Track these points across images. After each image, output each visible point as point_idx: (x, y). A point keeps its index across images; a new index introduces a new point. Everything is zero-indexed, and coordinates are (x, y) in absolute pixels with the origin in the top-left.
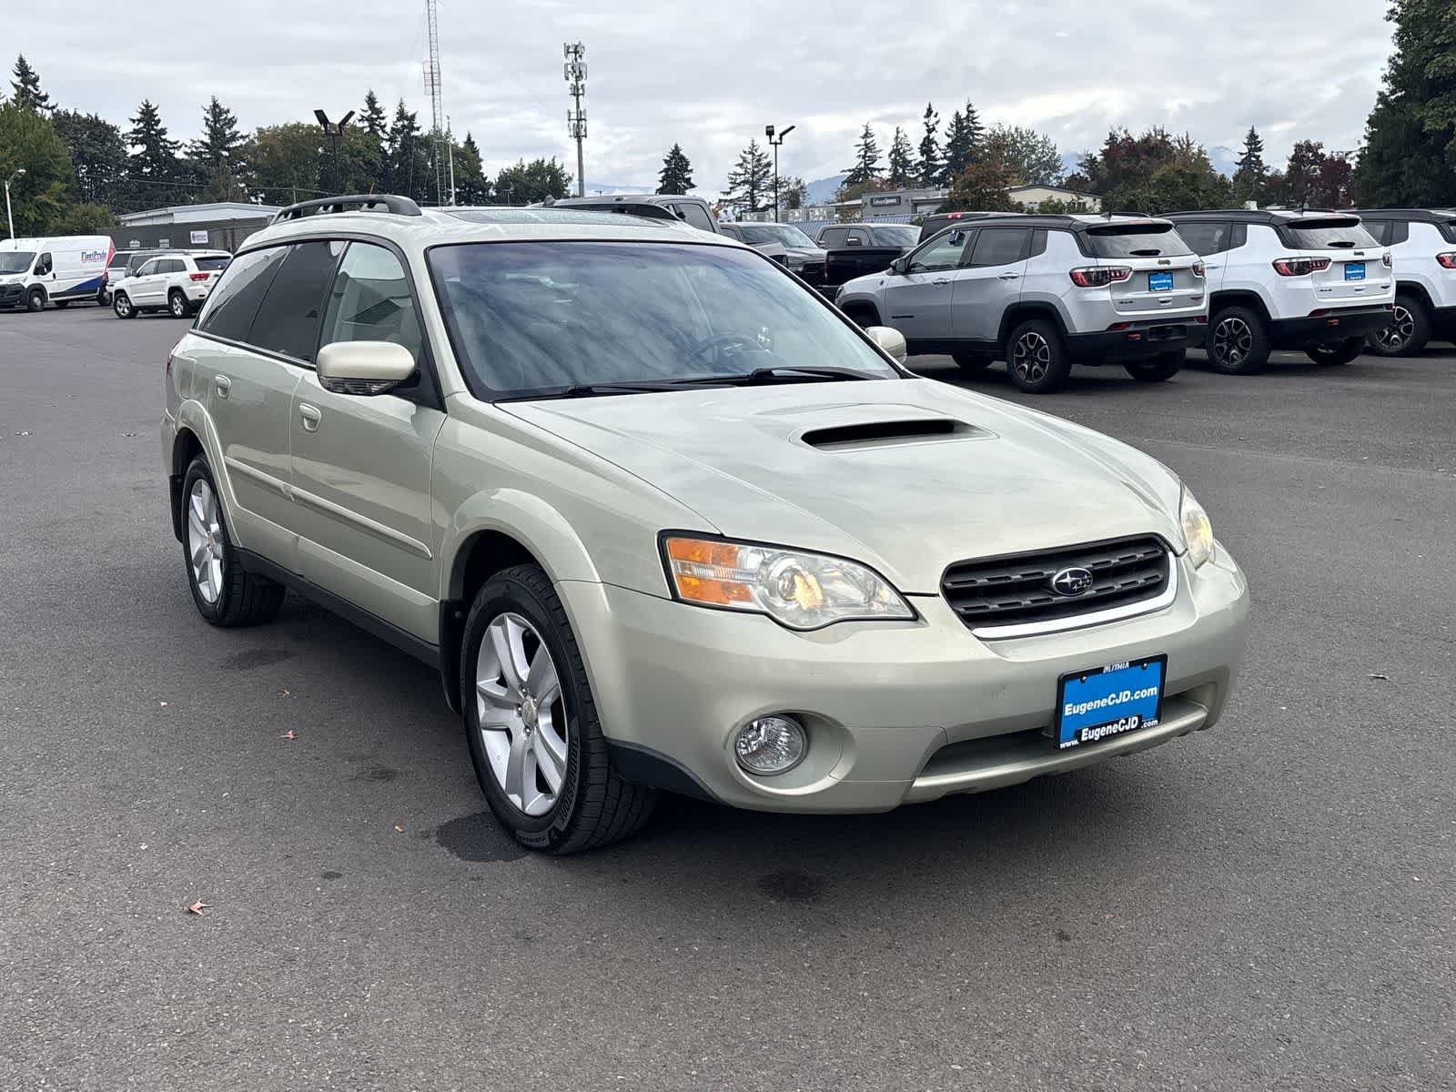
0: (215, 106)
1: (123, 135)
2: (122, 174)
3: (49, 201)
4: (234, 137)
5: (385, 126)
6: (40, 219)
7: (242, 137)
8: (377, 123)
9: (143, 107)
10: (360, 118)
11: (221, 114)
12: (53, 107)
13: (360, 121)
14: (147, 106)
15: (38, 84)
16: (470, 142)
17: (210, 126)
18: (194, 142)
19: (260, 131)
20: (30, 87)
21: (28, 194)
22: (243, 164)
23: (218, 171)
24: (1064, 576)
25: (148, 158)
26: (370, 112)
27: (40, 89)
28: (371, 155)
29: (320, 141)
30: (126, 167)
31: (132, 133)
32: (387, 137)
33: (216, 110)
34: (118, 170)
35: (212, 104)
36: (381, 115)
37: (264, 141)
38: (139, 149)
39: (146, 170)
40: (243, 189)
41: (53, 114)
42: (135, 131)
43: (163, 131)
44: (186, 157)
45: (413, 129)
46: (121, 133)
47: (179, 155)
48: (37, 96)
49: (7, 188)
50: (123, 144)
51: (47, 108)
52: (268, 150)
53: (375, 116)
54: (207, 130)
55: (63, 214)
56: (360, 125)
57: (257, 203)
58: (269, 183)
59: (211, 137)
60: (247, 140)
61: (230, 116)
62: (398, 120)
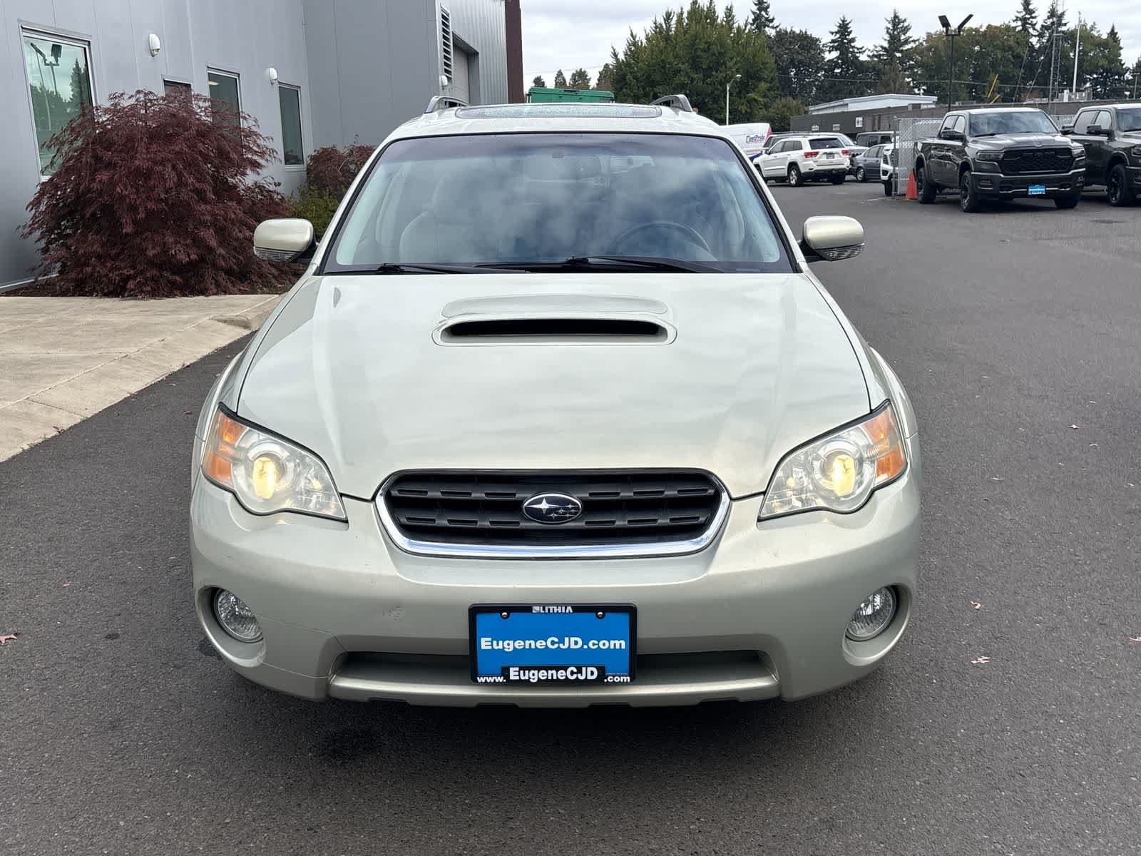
0: (896, 17)
1: (824, 45)
2: (819, 75)
3: (756, 97)
4: (906, 42)
5: (1035, 24)
6: (749, 110)
7: (914, 41)
8: (1030, 22)
9: (841, 22)
10: (1015, 19)
11: (899, 24)
12: (777, 27)
13: (1014, 21)
14: (843, 21)
15: (768, 10)
16: (1113, 34)
17: (890, 34)
18: (876, 47)
19: (929, 35)
20: (763, 13)
21: (743, 92)
22: (911, 62)
23: (890, 69)
24: (539, 501)
25: (840, 61)
26: (1024, 13)
27: (769, 14)
28: (1018, 50)
29: (976, 41)
30: (823, 69)
31: (831, 43)
32: (1037, 34)
33: (896, 21)
34: (817, 72)
35: (893, 16)
36: (1033, 15)
37: (930, 43)
38: (835, 54)
39: (837, 71)
40: (909, 83)
41: (776, 32)
42: (833, 41)
43: (853, 40)
44: (869, 59)
45: (1060, 24)
46: (822, 43)
47: (863, 58)
48: (767, 19)
49: (728, 88)
50: (823, 52)
51: (773, 27)
52: (933, 49)
53: (1028, 16)
54: (887, 37)
55: (766, 106)
56: (1013, 24)
57: (919, 94)
58: (931, 77)
59: (889, 42)
60: (917, 43)
61: (906, 24)
62: (1049, 18)
